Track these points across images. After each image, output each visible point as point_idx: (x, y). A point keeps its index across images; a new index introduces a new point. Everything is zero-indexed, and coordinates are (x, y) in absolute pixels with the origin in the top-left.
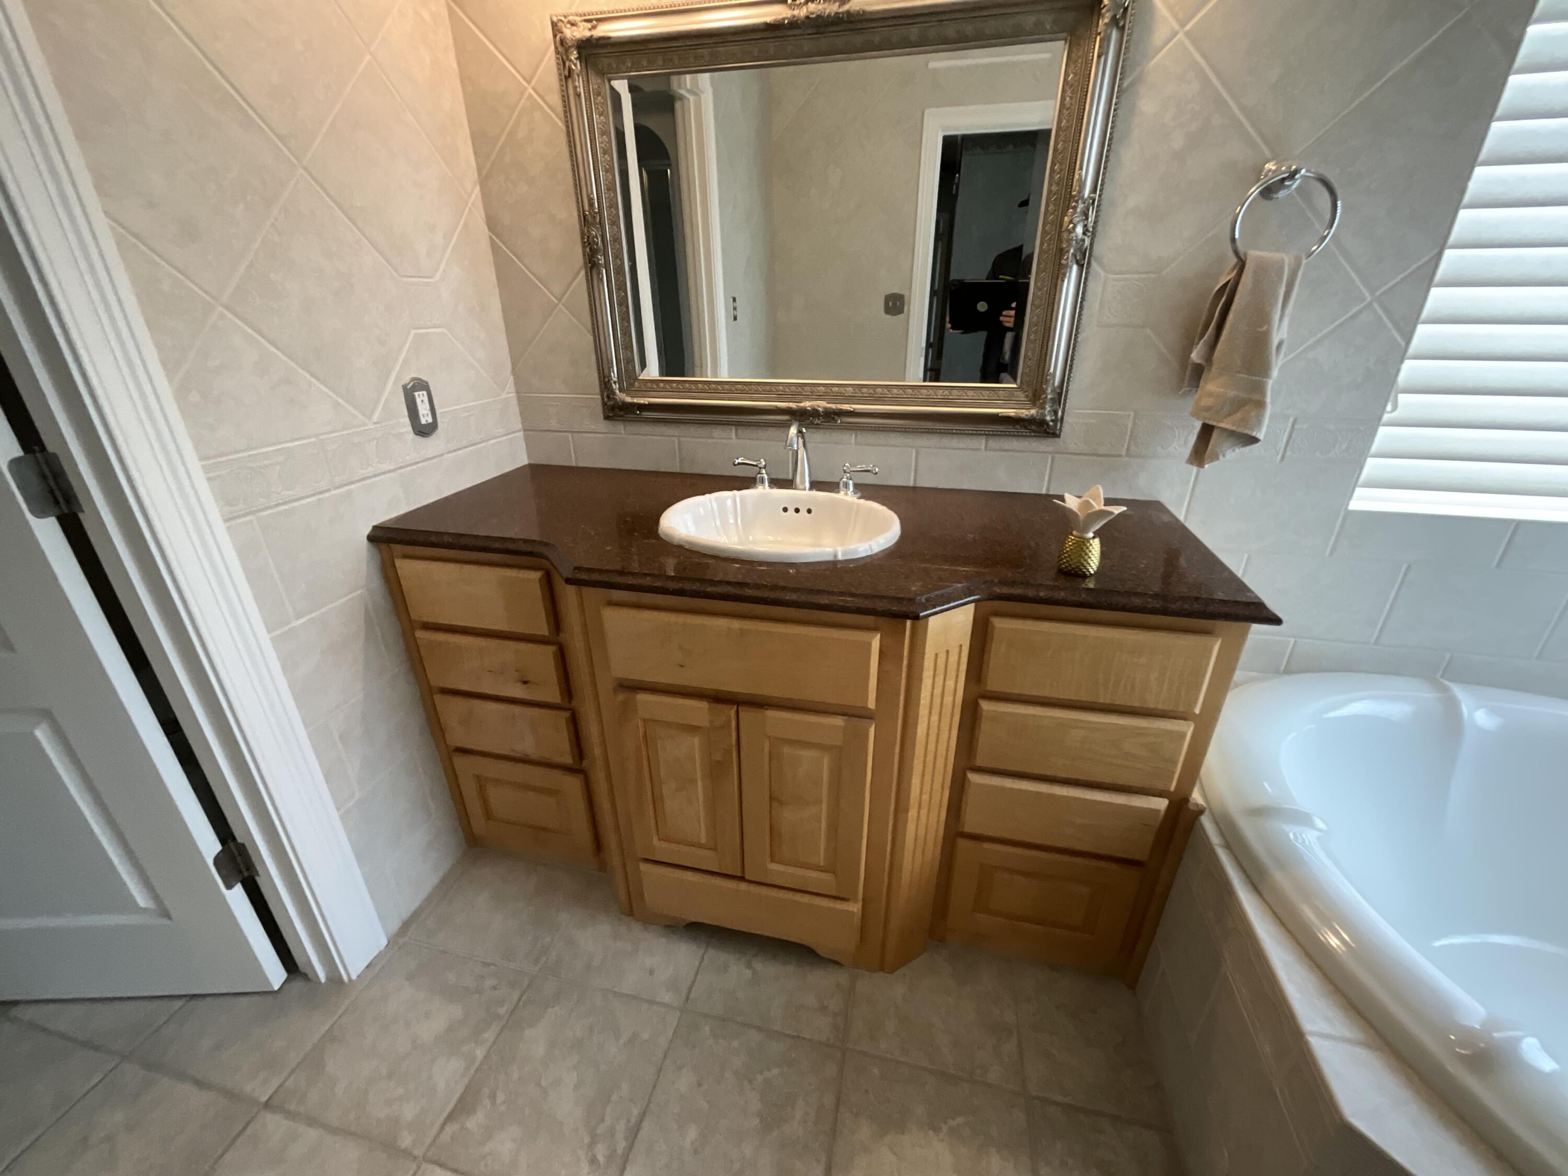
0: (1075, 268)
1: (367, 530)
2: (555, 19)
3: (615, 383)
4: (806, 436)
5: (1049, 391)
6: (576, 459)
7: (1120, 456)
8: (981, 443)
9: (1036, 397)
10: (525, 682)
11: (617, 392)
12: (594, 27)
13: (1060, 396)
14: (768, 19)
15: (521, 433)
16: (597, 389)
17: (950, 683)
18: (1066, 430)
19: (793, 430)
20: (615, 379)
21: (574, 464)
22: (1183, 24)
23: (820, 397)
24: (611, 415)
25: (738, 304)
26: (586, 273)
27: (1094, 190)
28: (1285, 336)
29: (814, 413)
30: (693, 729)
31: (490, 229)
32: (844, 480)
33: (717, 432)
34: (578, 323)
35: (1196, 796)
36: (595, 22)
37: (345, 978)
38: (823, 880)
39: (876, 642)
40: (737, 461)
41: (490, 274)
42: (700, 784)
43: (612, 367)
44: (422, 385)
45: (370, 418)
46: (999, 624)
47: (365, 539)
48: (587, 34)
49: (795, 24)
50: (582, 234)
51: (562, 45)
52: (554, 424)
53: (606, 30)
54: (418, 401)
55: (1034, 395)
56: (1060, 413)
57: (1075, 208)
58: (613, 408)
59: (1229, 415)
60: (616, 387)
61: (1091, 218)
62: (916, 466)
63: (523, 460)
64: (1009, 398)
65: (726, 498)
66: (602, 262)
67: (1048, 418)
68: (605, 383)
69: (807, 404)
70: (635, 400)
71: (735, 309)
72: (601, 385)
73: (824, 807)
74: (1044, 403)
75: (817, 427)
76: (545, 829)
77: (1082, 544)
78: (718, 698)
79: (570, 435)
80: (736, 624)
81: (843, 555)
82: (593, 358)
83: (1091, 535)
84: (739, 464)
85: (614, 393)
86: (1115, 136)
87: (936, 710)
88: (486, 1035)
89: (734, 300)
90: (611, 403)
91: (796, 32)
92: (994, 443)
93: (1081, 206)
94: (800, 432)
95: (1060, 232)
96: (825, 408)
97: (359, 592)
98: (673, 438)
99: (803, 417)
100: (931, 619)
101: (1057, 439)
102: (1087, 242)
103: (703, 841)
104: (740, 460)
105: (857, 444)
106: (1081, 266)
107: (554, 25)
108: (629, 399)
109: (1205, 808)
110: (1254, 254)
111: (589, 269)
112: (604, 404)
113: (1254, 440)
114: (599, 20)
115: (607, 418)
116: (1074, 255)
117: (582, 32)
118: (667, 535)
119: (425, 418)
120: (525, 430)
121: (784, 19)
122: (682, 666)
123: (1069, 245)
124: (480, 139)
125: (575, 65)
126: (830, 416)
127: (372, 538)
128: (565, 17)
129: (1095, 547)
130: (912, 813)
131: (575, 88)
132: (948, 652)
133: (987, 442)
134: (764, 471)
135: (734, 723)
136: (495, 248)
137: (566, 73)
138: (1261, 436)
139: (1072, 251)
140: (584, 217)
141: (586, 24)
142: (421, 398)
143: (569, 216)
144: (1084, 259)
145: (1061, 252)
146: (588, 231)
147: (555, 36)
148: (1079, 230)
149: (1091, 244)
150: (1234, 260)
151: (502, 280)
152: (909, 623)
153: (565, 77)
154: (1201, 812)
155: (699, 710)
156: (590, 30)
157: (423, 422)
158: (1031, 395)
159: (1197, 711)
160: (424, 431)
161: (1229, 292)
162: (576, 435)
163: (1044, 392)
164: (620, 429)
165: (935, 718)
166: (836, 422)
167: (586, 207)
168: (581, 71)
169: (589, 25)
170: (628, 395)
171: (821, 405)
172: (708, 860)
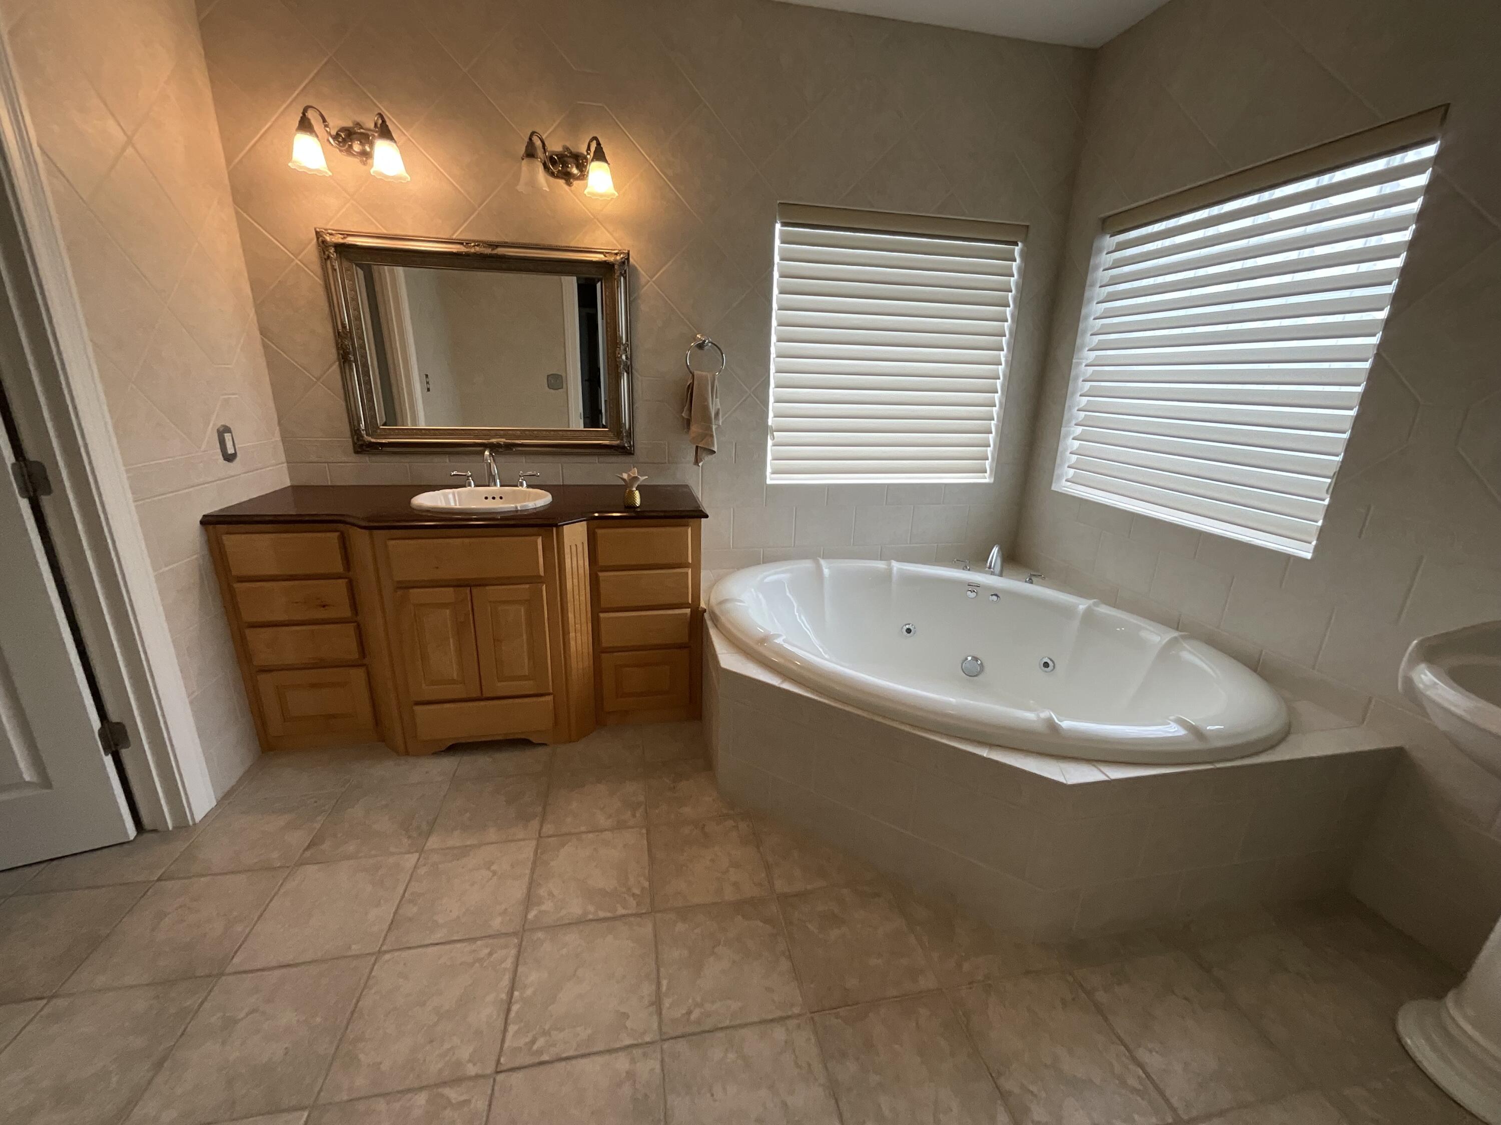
0: (625, 374)
1: (200, 518)
2: (318, 230)
3: (363, 430)
4: (495, 458)
5: (624, 432)
6: (331, 481)
7: (666, 463)
8: (596, 459)
9: (619, 435)
10: (324, 606)
11: (365, 436)
12: (345, 238)
13: (630, 434)
14: (455, 251)
15: (285, 465)
16: (348, 434)
17: (581, 562)
18: (637, 452)
19: (487, 453)
20: (363, 428)
21: (330, 484)
22: (651, 278)
23: (501, 437)
24: (359, 450)
25: (430, 379)
26: (340, 364)
27: (627, 340)
28: (719, 406)
29: (498, 445)
30: (444, 605)
31: (261, 334)
32: (520, 480)
33: (436, 459)
34: (332, 394)
35: (703, 605)
36: (346, 236)
37: (191, 823)
38: (528, 686)
39: (540, 541)
40: (452, 474)
41: (262, 361)
42: (451, 641)
43: (361, 421)
44: (227, 430)
45: (200, 448)
46: (600, 532)
47: (199, 523)
48: (341, 241)
49: (467, 255)
50: (337, 344)
51: (323, 245)
52: (313, 458)
53: (351, 240)
54: (227, 438)
55: (618, 434)
56: (632, 443)
57: (620, 348)
58: (362, 446)
59: (701, 441)
60: (364, 433)
61: (629, 353)
62: (562, 474)
63: (288, 483)
64: (604, 436)
65: (449, 493)
66: (352, 359)
67: (626, 445)
68: (355, 431)
69: (494, 441)
70: (379, 441)
71: (428, 383)
72: (351, 431)
73: (525, 637)
74: (623, 437)
75: (501, 453)
76: (334, 716)
77: (632, 493)
78: (459, 584)
79: (326, 464)
80: (467, 540)
81: (520, 507)
82: (345, 415)
83: (634, 489)
84: (454, 475)
85: (362, 437)
86: (632, 319)
87: (575, 576)
88: (319, 818)
89: (427, 376)
90: (360, 443)
91: (468, 258)
92: (602, 459)
93: (622, 347)
94: (491, 454)
95: (616, 358)
96: (504, 442)
97: (195, 556)
98: (405, 464)
99: (493, 447)
100: (565, 526)
101: (631, 456)
102: (629, 363)
103: (455, 677)
104: (455, 473)
105: (526, 462)
106: (628, 373)
107: (317, 233)
108: (373, 440)
109: (705, 610)
110: (696, 373)
111: (342, 363)
112: (354, 444)
113: (714, 452)
114: (348, 235)
115: (356, 452)
116: (624, 368)
117: (338, 239)
118: (418, 506)
119: (231, 451)
120: (288, 462)
121: (463, 252)
122: (437, 568)
123: (621, 364)
124: (255, 284)
125: (333, 255)
126: (509, 447)
127: (202, 522)
128: (325, 230)
129: (637, 494)
130: (572, 635)
131: (333, 266)
132: (576, 545)
133: (598, 459)
134: (470, 478)
135: (469, 598)
136: (265, 346)
137: (326, 257)
138: (715, 449)
139: (622, 366)
140: (339, 334)
141: (340, 236)
142: (227, 436)
143: (326, 331)
144: (629, 369)
145: (617, 367)
146: (342, 341)
147: (318, 238)
148: (624, 357)
149: (631, 364)
150: (691, 375)
151: (271, 365)
152: (554, 529)
153: (325, 259)
154: (705, 611)
155: (448, 594)
156: (342, 238)
157: (229, 452)
158: (616, 434)
159: (690, 561)
160: (229, 458)
161: (691, 388)
162: (329, 464)
163: (622, 432)
164: (365, 459)
165: (576, 581)
166: (512, 450)
167: (340, 327)
168: (337, 257)
169: (342, 236)
170: (372, 438)
171: (502, 441)
172: (458, 691)
